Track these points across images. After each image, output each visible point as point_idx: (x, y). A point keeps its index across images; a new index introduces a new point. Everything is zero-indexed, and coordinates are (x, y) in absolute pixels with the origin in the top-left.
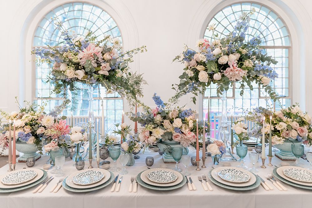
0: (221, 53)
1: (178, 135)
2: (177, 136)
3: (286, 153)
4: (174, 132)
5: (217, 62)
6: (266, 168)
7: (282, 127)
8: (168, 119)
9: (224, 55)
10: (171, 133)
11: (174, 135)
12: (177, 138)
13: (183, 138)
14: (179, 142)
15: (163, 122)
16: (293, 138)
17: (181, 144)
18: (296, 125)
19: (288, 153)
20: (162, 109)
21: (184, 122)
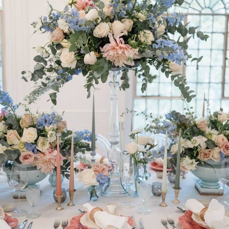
0: (98, 18)
1: (30, 156)
2: (28, 157)
3: (208, 184)
4: (25, 149)
5: (91, 34)
6: (166, 206)
7: (195, 143)
8: (15, 129)
9: (102, 21)
10: (17, 152)
11: (23, 154)
12: (27, 160)
13: (41, 160)
14: (34, 166)
15: (6, 134)
16: (216, 161)
17: (38, 168)
18: (223, 140)
19: (210, 184)
20: (12, 112)
21: (42, 133)
